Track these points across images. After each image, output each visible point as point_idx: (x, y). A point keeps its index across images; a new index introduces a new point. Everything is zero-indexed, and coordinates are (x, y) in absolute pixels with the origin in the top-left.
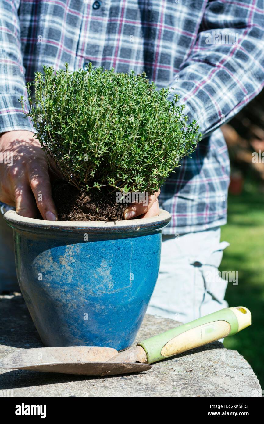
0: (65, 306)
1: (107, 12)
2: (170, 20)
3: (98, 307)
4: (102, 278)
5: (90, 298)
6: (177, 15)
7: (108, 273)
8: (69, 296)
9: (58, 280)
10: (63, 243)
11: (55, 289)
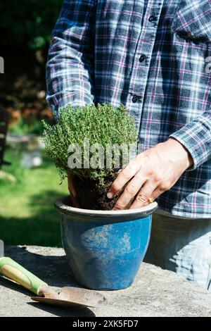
0: (101, 261)
1: (149, 63)
2: (190, 66)
3: (121, 261)
4: (124, 244)
5: (116, 256)
6: (196, 62)
7: (128, 241)
8: (104, 255)
9: (98, 246)
10: (102, 224)
11: (95, 251)
